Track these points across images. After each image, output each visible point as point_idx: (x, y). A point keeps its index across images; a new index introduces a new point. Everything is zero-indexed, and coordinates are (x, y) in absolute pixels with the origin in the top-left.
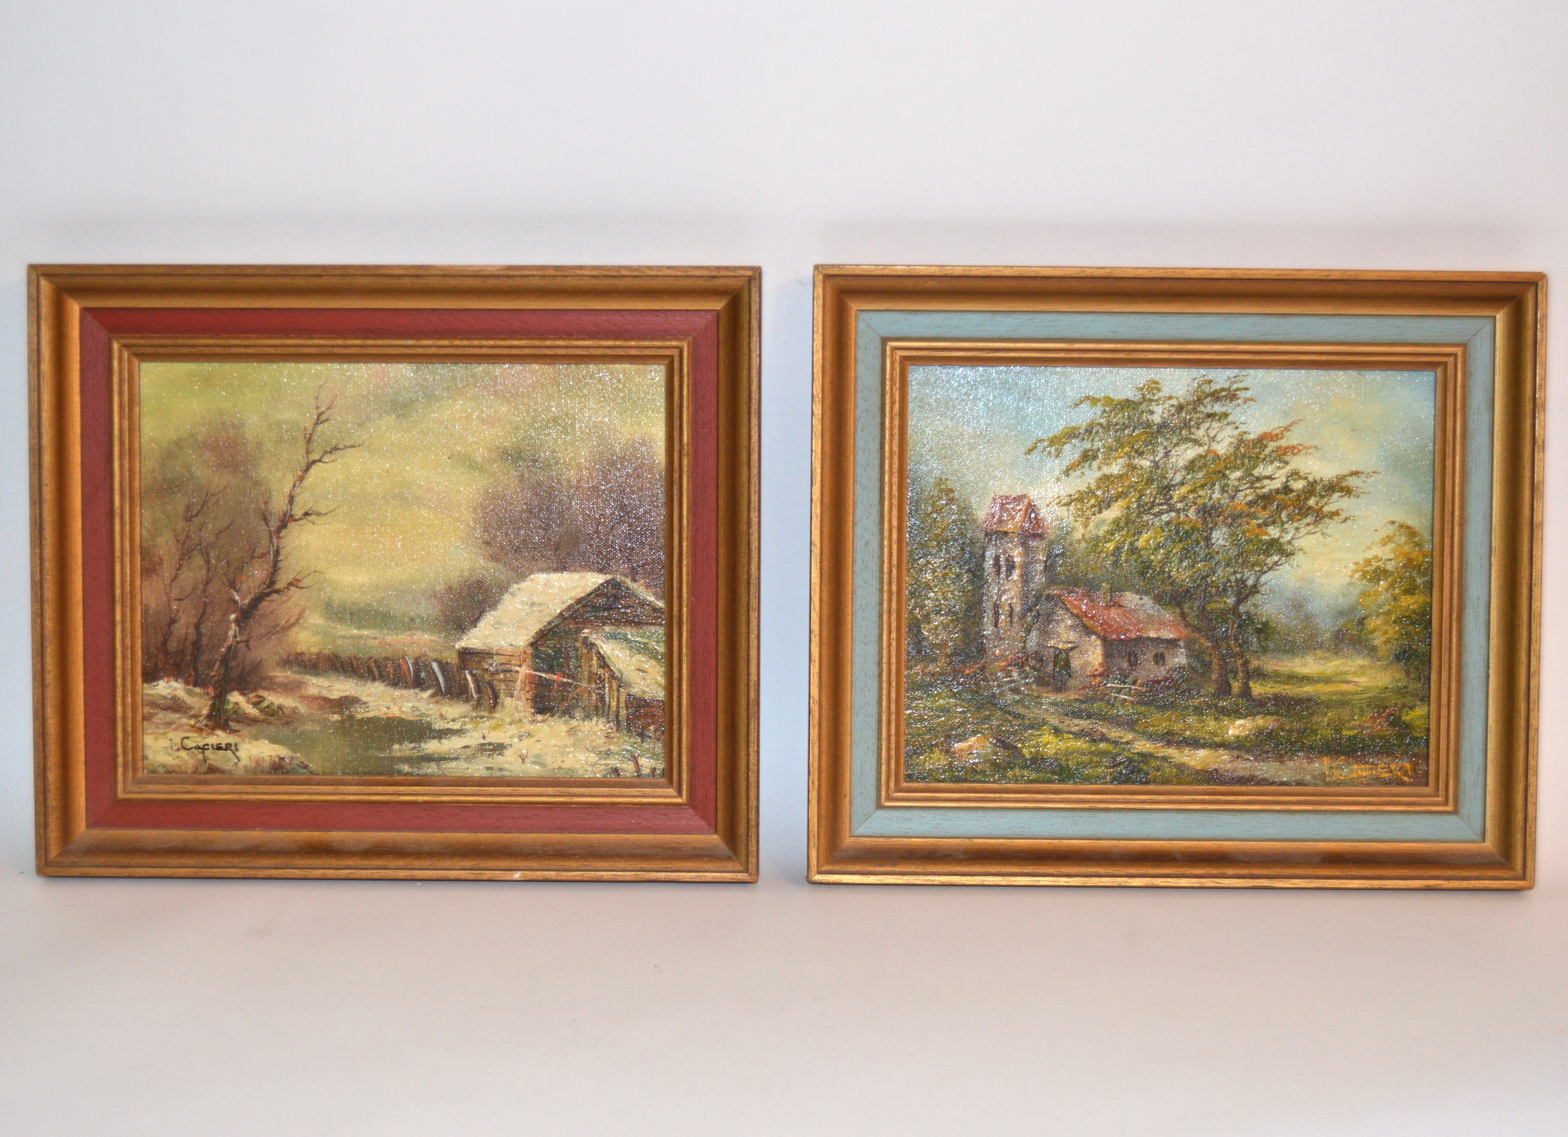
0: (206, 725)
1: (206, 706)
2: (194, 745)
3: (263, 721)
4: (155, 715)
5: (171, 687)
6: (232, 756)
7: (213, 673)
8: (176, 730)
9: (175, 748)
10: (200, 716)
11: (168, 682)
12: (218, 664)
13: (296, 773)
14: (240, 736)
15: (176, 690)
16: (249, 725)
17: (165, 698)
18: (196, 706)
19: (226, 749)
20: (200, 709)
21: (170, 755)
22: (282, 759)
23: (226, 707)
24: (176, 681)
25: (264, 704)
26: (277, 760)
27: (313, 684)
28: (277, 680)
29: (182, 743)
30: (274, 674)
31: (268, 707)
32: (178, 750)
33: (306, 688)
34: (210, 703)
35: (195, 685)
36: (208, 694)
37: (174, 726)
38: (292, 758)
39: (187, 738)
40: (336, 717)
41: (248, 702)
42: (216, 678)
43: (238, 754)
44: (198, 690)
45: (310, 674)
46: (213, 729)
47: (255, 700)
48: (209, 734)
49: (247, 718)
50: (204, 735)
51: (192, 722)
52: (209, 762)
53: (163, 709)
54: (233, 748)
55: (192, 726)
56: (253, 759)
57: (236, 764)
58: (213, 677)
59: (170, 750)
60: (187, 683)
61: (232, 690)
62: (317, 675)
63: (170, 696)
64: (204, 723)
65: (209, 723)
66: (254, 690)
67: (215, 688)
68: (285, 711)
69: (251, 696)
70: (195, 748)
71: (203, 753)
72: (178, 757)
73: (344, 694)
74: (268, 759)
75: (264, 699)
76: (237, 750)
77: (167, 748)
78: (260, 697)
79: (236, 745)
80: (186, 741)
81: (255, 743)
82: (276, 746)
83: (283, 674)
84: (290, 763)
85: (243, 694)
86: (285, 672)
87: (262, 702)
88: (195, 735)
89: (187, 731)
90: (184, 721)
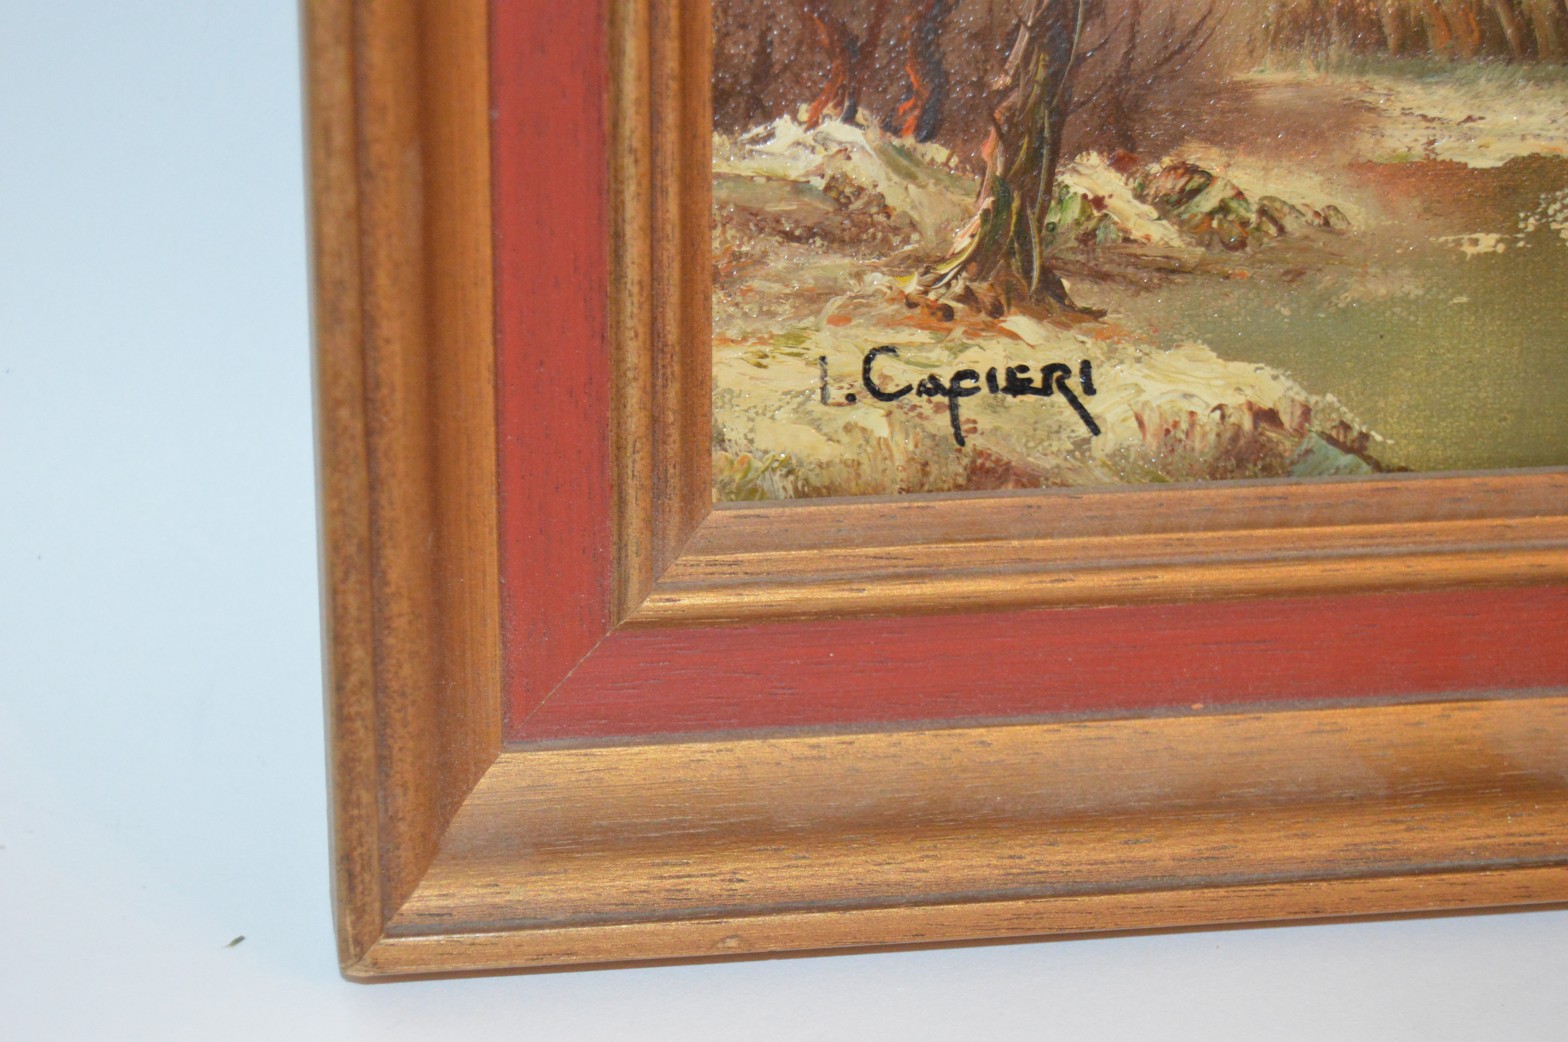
0: (968, 297)
1: (967, 214)
2: (915, 377)
3: (1201, 269)
4: (760, 260)
5: (825, 142)
6: (1070, 414)
7: (1000, 82)
8: (841, 320)
9: (837, 394)
10: (943, 260)
11: (813, 124)
12: (1023, 39)
13: (1317, 471)
14: (1099, 335)
15: (845, 153)
16: (1139, 288)
17: (798, 188)
18: (928, 220)
19: (1046, 390)
20: (943, 232)
21: (816, 424)
22: (1270, 416)
23: (1052, 218)
24: (850, 118)
25: (1207, 202)
26: (1247, 424)
27: (1406, 112)
28: (1265, 98)
29: (867, 371)
30: (1253, 75)
31: (1223, 208)
32: (851, 398)
33: (1376, 131)
34: (987, 202)
35: (928, 134)
36: (981, 168)
37: (833, 306)
38: (1307, 412)
39: (889, 349)
40: (1488, 242)
41: (1140, 196)
42: (1015, 97)
43: (1092, 405)
44: (937, 152)
45: (1400, 73)
46: (997, 311)
47: (1169, 184)
48: (973, 332)
49: (1136, 261)
50: (958, 332)
51: (912, 285)
52: (971, 441)
53: (789, 237)
54: (1074, 383)
55: (911, 304)
56: (1152, 421)
57: (1081, 445)
58: (1005, 92)
59: (815, 405)
60: (891, 127)
61: (1081, 148)
62: (1421, 75)
63: (819, 183)
64: (958, 287)
65: (981, 288)
66: (1176, 139)
67: (1009, 144)
68: (1290, 223)
69: (1155, 168)
70: (922, 390)
71: (953, 408)
72: (848, 428)
73: (1524, 150)
74: (1209, 419)
75: (1210, 178)
76: (1089, 389)
77: (805, 396)
78: (1192, 170)
79: (1086, 367)
80: (881, 363)
81: (1162, 357)
82: (1241, 369)
83: (1288, 75)
84: (1300, 432)
85: (1121, 164)
86: (1293, 64)
87: (1197, 191)
88: (922, 336)
89: (890, 323)
90: (877, 280)
